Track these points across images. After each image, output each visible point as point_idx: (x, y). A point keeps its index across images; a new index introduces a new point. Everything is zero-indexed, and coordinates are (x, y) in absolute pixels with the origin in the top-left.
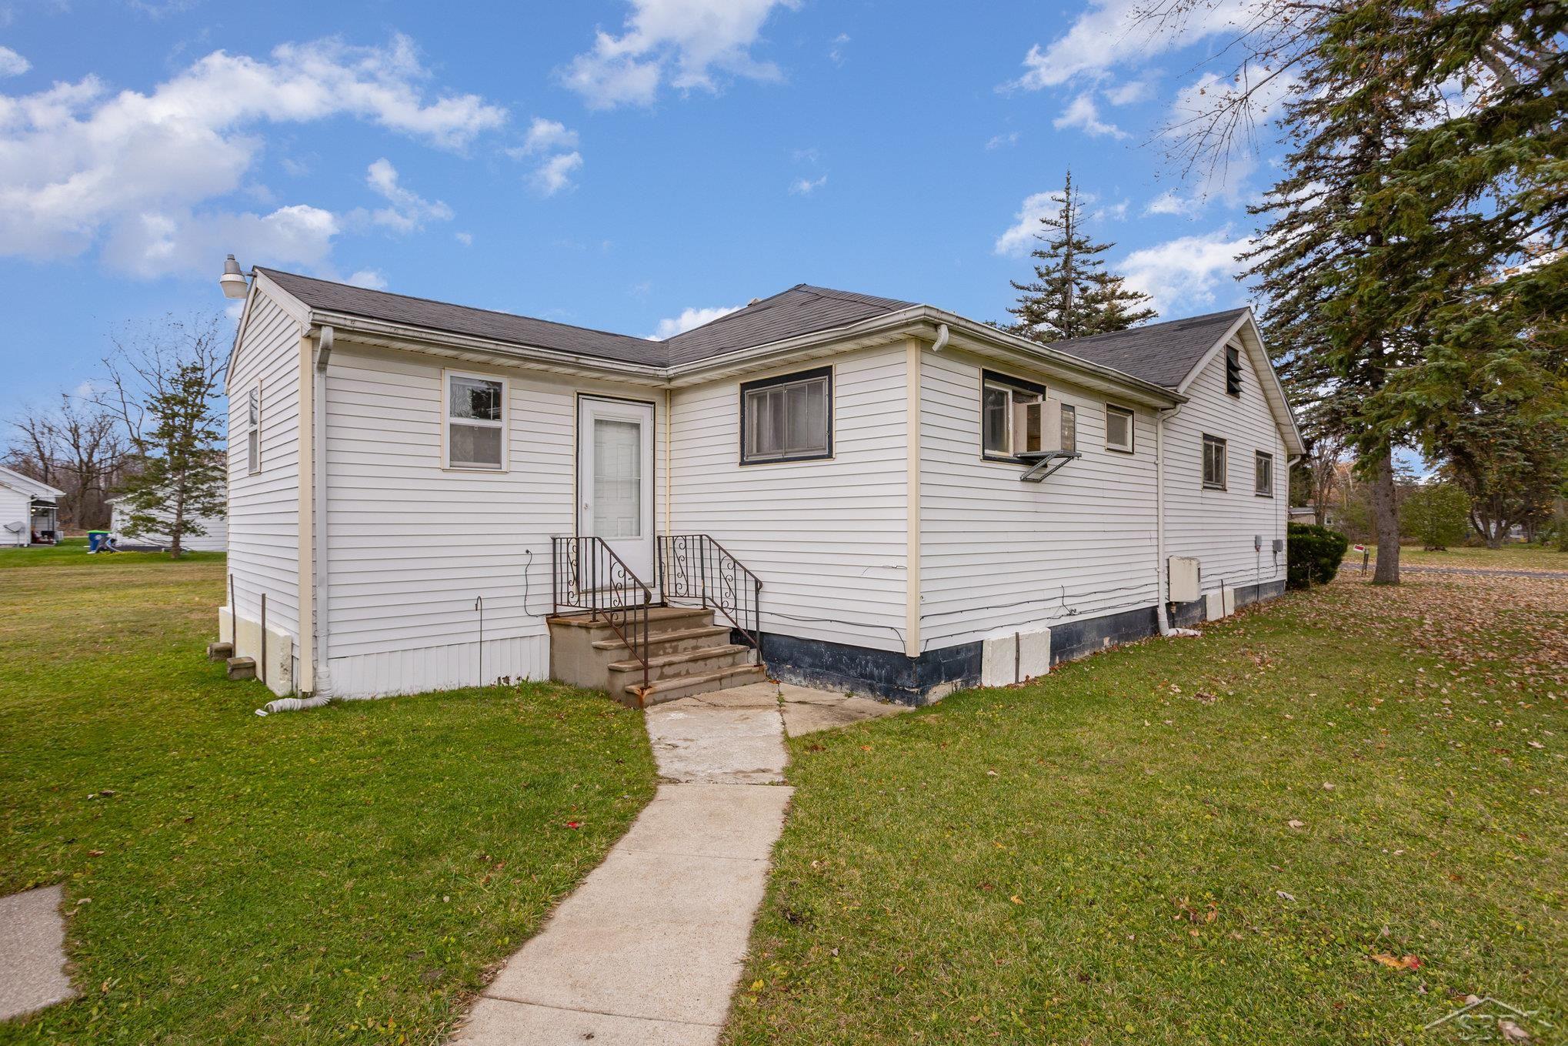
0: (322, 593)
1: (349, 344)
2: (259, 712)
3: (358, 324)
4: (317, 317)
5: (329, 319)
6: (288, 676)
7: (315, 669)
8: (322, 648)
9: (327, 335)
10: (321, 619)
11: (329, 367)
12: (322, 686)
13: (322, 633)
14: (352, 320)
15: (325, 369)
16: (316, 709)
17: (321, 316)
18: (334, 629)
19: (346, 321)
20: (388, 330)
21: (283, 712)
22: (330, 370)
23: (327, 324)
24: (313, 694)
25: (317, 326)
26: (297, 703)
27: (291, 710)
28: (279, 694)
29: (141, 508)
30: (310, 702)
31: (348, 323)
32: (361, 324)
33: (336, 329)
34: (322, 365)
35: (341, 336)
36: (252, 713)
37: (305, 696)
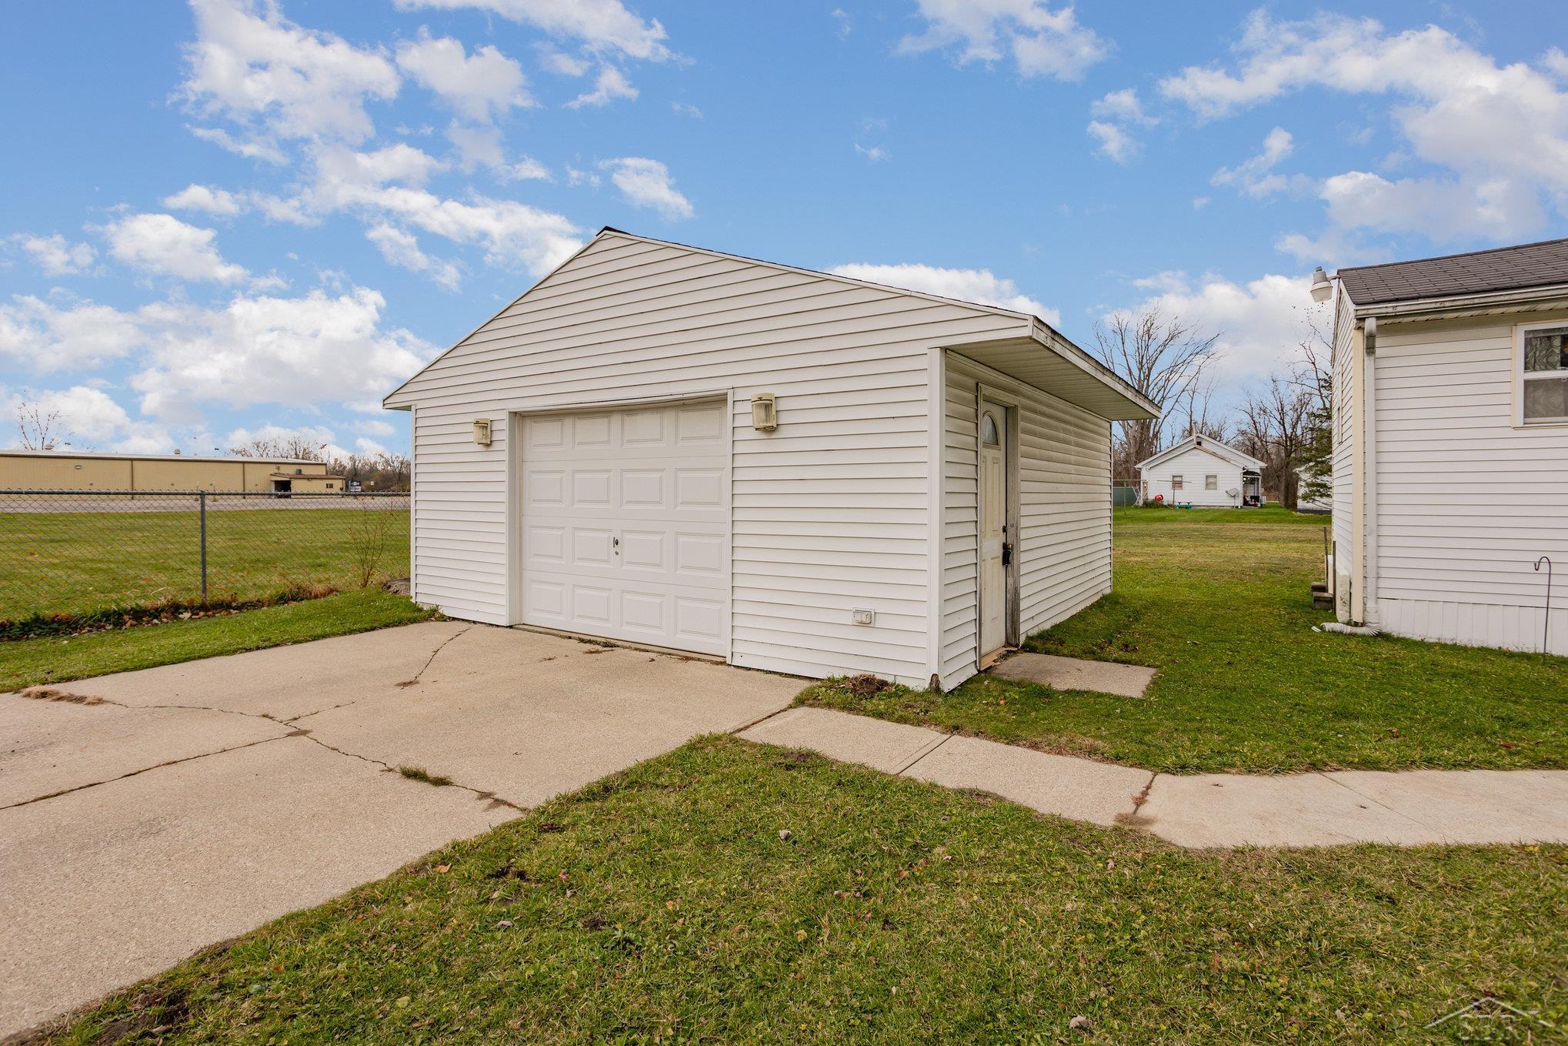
0: (1371, 541)
1: (1392, 326)
2: (1314, 628)
3: (1399, 309)
4: (1359, 313)
5: (1370, 312)
6: (1347, 608)
7: (1365, 604)
8: (1371, 589)
9: (1371, 324)
10: (1371, 564)
11: (1377, 350)
12: (1371, 618)
13: (1372, 575)
14: (1394, 307)
15: (1374, 353)
16: (1363, 636)
17: (1363, 310)
18: (1383, 573)
19: (1388, 308)
20: (1433, 306)
21: (1334, 632)
22: (1379, 352)
23: (1370, 316)
24: (1363, 625)
25: (1362, 319)
26: (1348, 629)
27: (1341, 633)
28: (1340, 620)
29: (1315, 475)
30: (1359, 630)
31: (1390, 310)
32: (1402, 307)
33: (1378, 318)
34: (1370, 349)
35: (1383, 322)
36: (1310, 628)
37: (1356, 624)
